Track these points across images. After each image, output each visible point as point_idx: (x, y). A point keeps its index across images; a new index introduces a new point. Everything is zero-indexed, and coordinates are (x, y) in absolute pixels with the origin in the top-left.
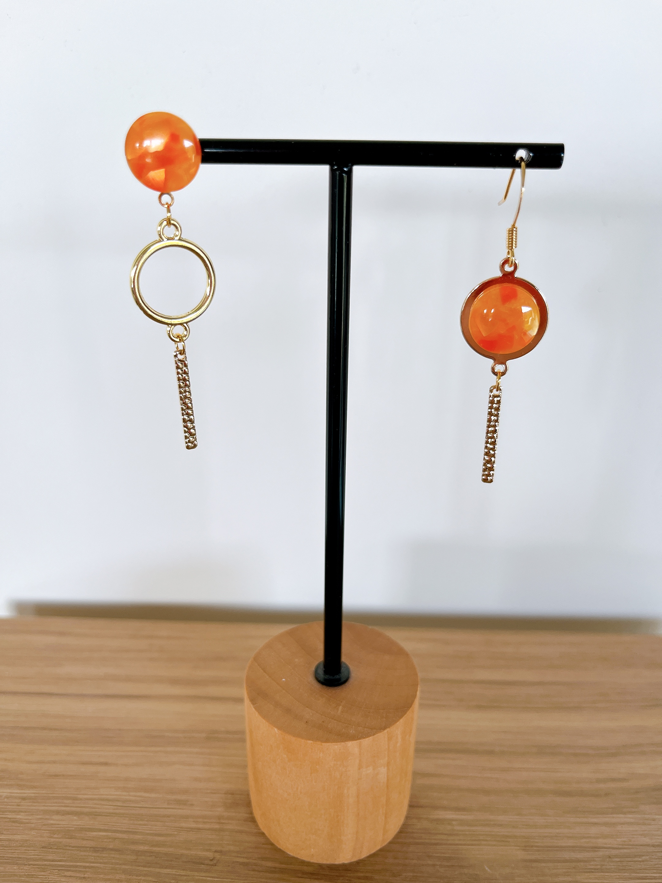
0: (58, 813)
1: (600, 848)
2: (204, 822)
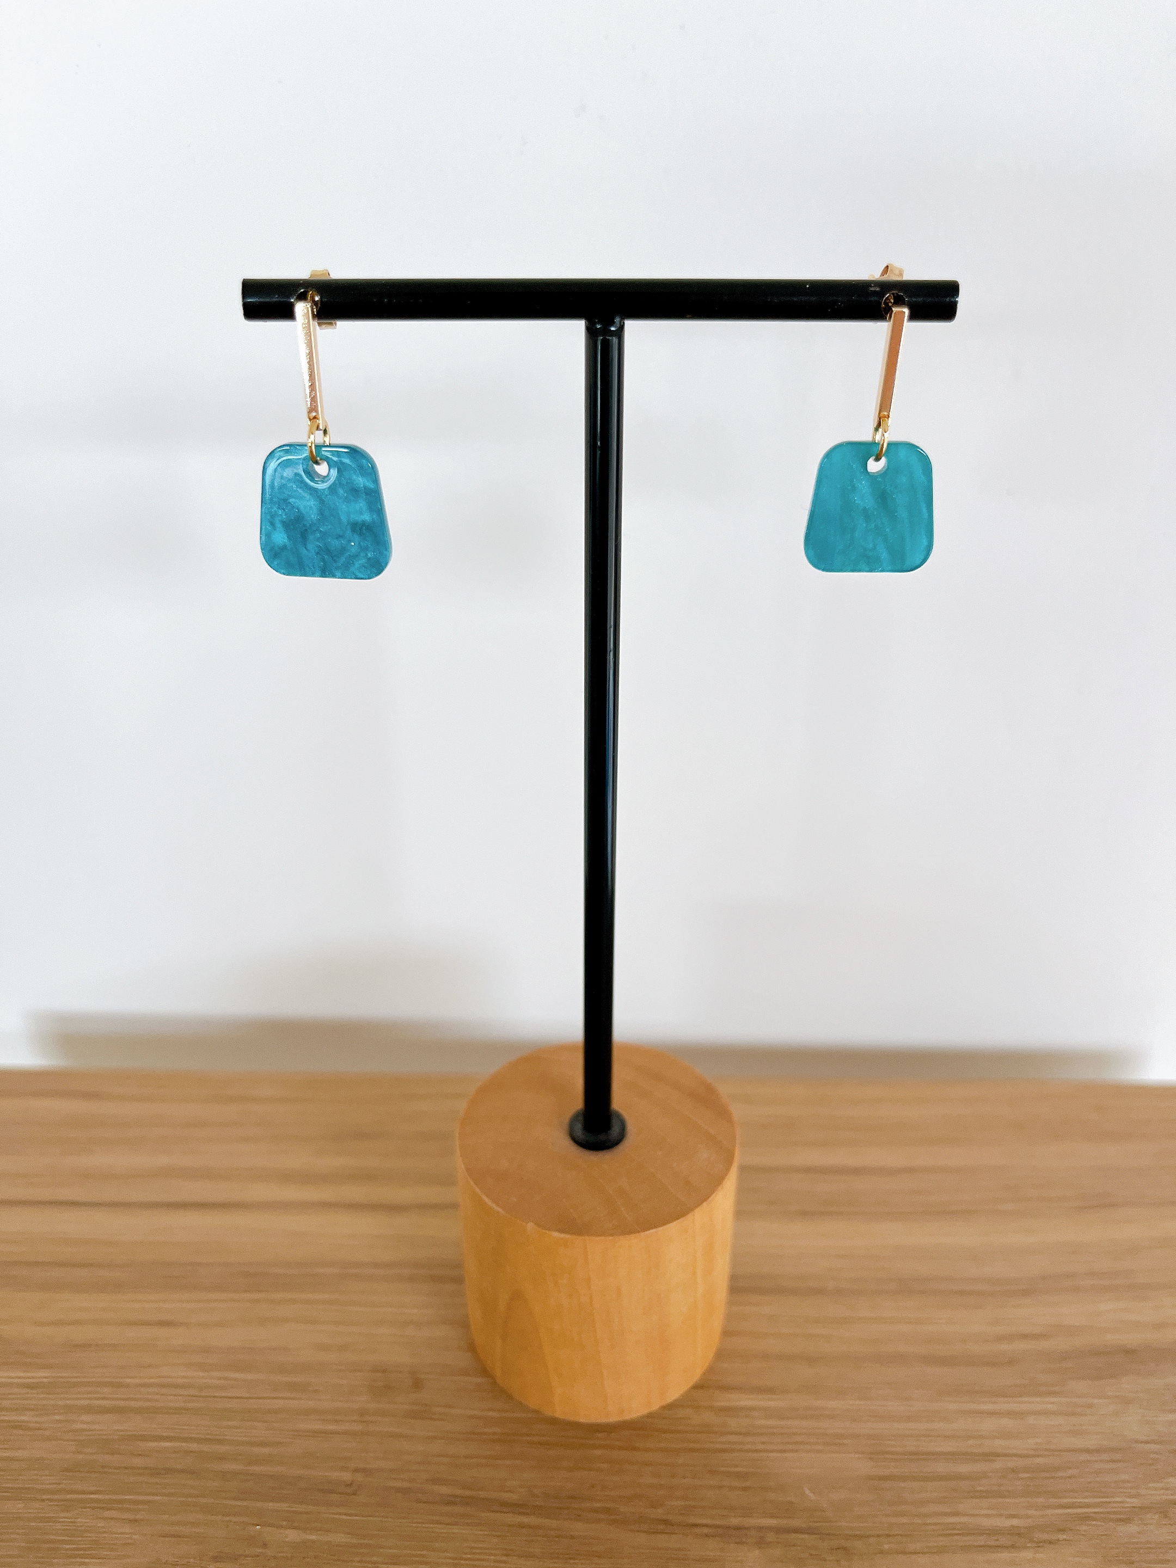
0: (89, 1410)
1: (998, 1455)
2: (336, 1421)
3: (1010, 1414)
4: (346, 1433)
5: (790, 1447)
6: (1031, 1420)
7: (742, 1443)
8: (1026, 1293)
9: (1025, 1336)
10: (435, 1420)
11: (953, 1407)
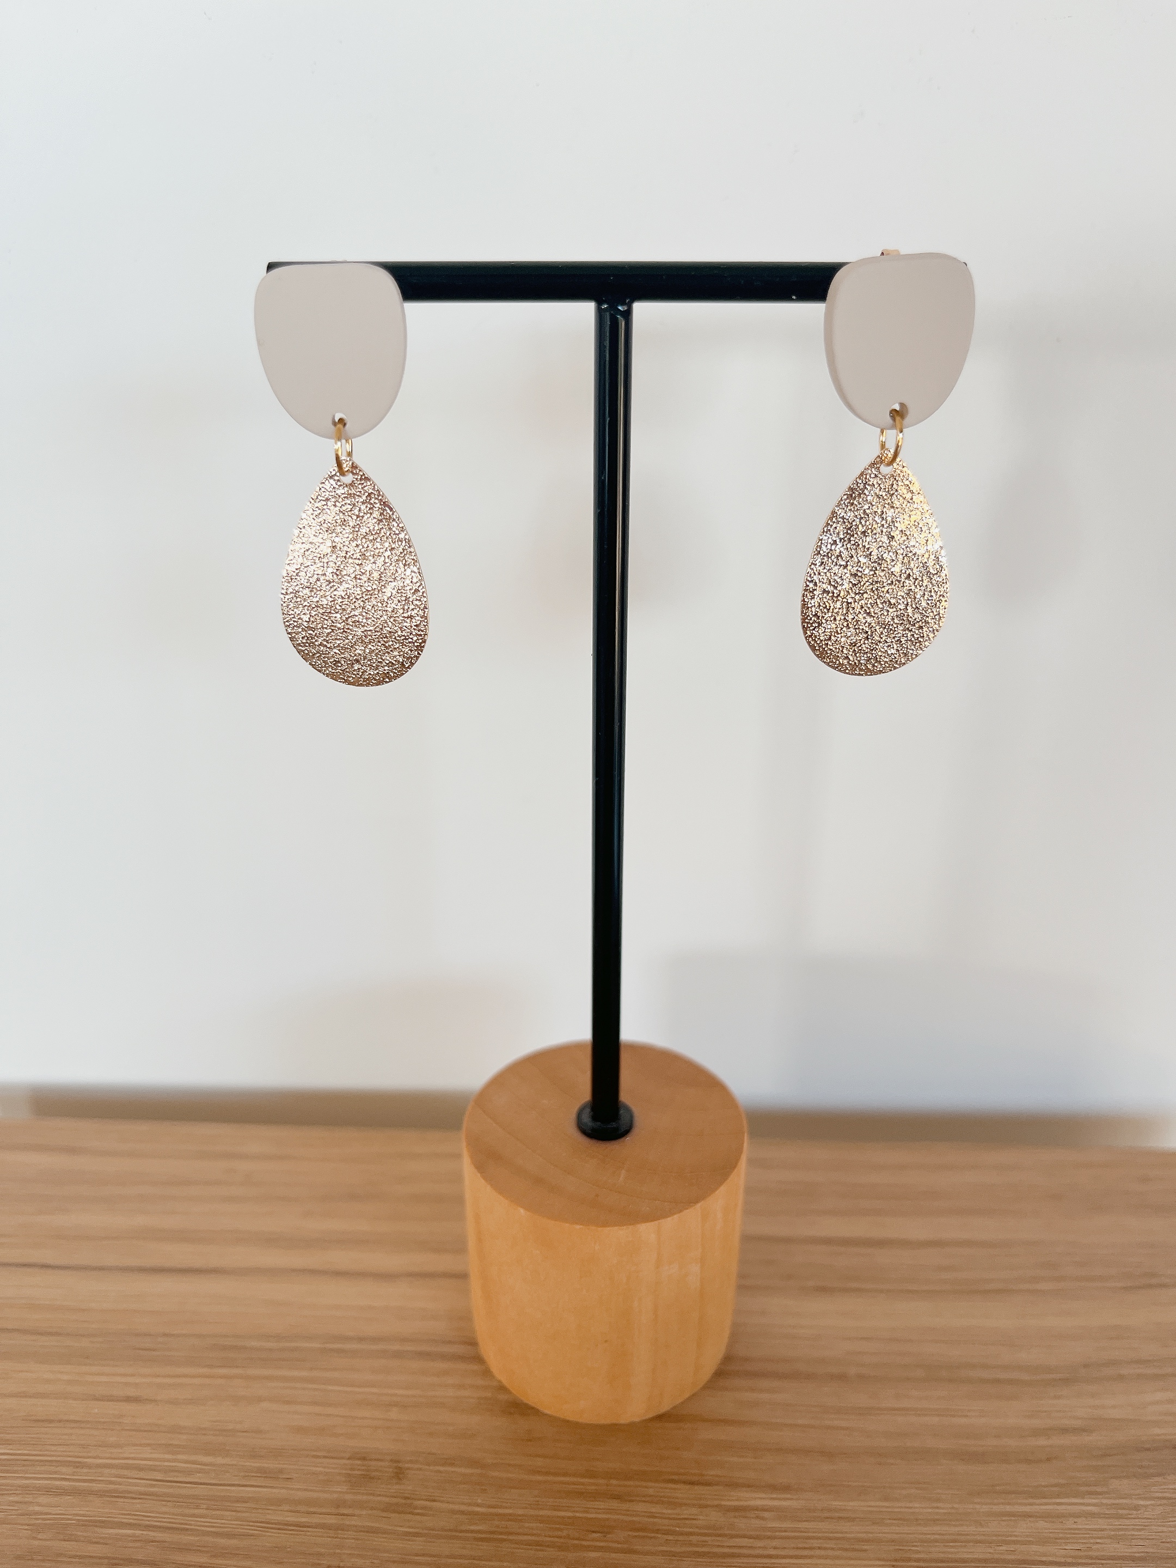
2: (308, 1513)
3: (1046, 1516)
4: (317, 1526)
5: (806, 1553)
6: (1070, 1523)
7: (751, 1547)
8: (1066, 1381)
9: (1064, 1431)
10: (418, 1514)
11: (985, 1508)
